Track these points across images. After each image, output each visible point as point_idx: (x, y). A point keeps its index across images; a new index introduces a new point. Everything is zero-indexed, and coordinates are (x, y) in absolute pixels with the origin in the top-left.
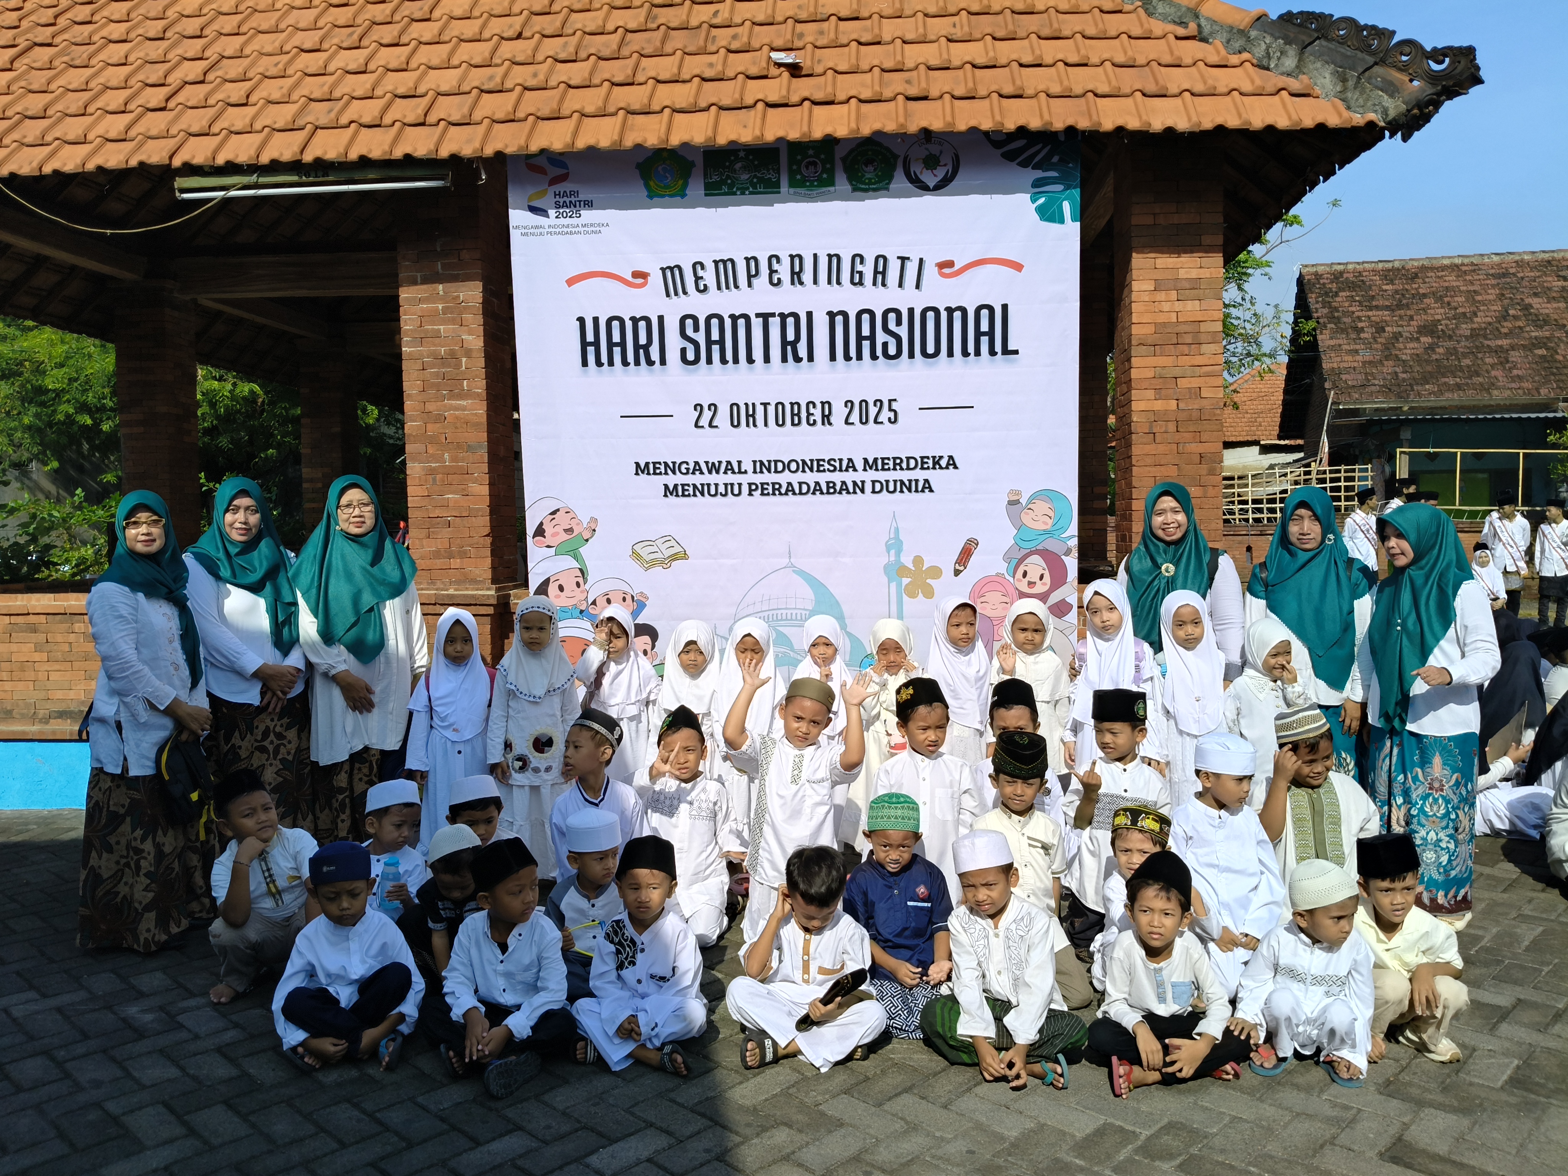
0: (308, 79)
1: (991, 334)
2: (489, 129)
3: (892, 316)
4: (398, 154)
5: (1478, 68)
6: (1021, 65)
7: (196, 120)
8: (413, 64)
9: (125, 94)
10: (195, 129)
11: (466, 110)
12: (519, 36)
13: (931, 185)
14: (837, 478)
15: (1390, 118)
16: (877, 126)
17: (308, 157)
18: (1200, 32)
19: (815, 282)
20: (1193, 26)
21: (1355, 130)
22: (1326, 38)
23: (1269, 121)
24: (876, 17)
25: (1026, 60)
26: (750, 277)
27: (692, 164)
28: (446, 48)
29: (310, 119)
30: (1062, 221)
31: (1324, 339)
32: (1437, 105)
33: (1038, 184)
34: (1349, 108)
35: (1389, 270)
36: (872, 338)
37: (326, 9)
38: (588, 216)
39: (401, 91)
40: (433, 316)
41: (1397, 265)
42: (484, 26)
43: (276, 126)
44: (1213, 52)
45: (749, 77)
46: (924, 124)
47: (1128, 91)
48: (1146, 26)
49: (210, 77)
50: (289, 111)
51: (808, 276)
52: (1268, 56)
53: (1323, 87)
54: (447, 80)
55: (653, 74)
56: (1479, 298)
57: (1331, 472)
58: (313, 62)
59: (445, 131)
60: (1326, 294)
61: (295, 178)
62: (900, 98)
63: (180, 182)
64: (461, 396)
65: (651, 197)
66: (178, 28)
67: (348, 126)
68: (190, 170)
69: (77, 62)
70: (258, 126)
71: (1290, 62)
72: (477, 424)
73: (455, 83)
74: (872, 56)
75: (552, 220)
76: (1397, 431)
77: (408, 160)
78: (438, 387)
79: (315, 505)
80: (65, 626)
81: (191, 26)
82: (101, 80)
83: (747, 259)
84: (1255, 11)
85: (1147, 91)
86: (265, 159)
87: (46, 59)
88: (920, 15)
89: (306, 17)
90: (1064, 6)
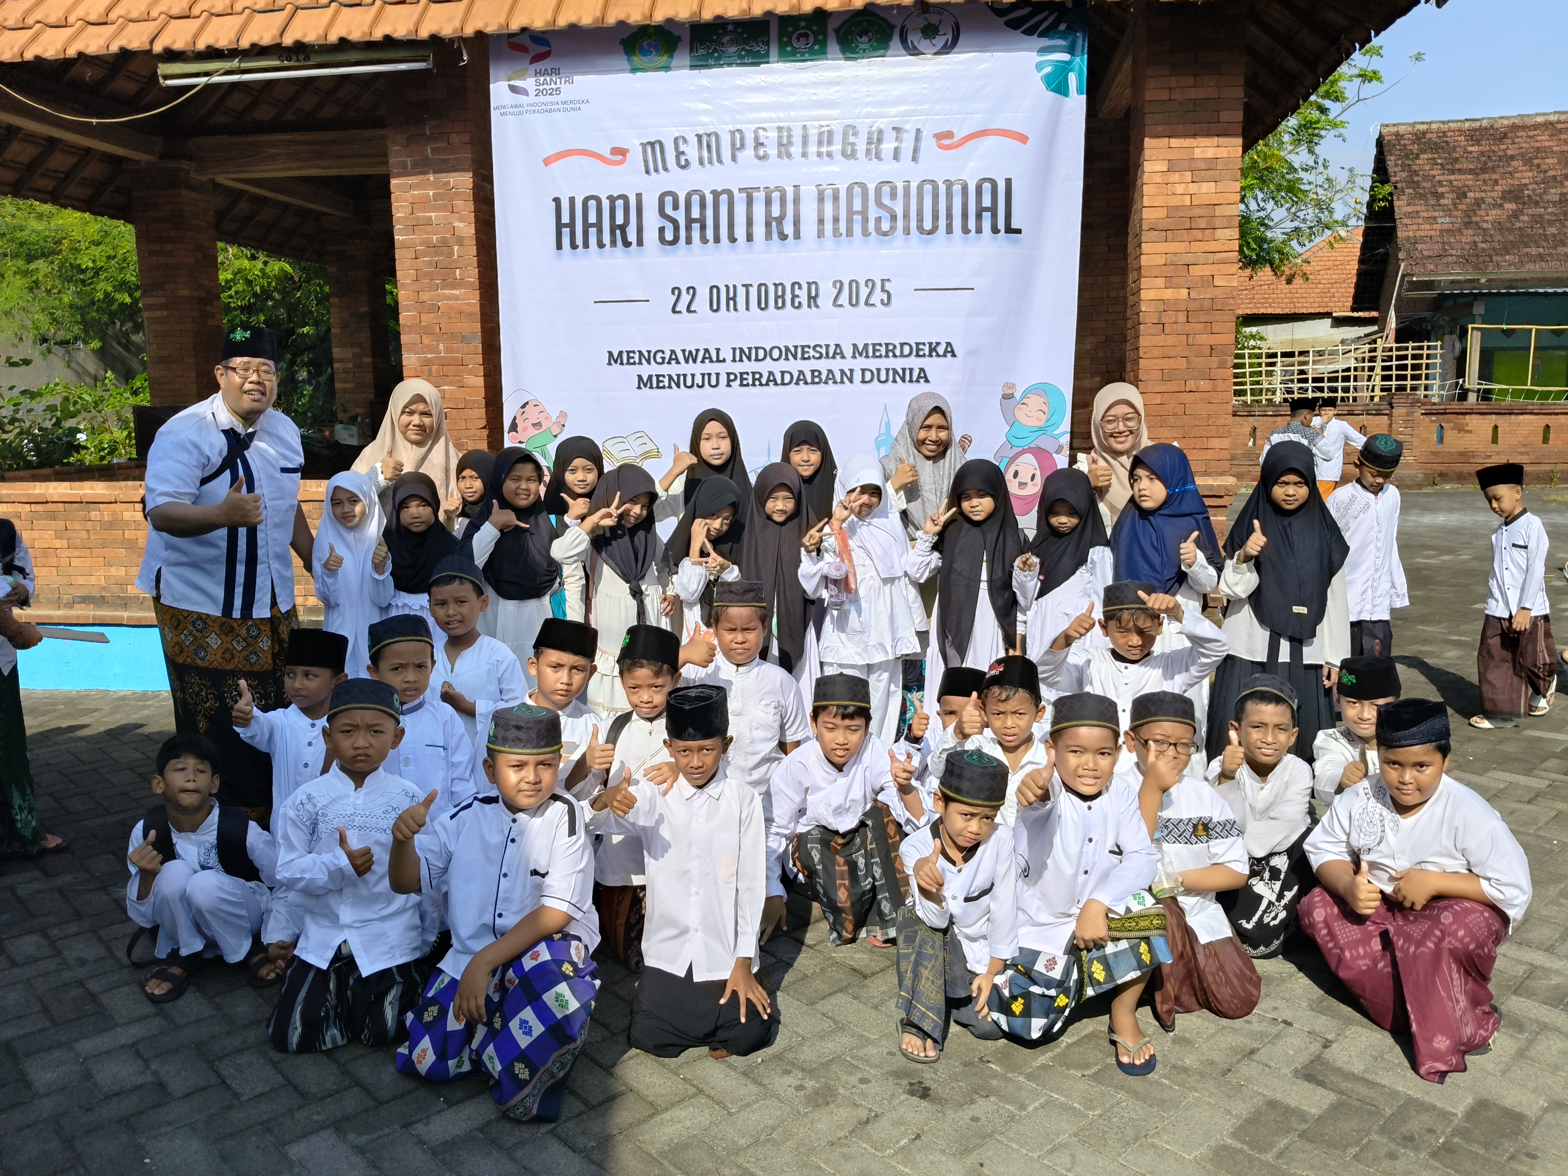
1: (993, 209)
2: (470, 7)
3: (886, 189)
4: (378, 35)
10: (175, 11)
14: (823, 366)
17: (288, 41)
19: (804, 155)
26: (734, 150)
30: (1067, 93)
31: (1401, 206)
35: (1476, 130)
36: (864, 213)
40: (424, 203)
41: (1485, 123)
43: (257, 7)
51: (796, 149)
57: (1398, 349)
60: (1407, 156)
61: (276, 63)
63: (164, 69)
64: (454, 285)
67: (328, 6)
68: (171, 56)
70: (237, 7)
72: (471, 314)
75: (531, 98)
76: (1470, 305)
77: (389, 42)
78: (431, 276)
79: (346, 385)
80: (82, 514)
83: (732, 132)
86: (245, 43)
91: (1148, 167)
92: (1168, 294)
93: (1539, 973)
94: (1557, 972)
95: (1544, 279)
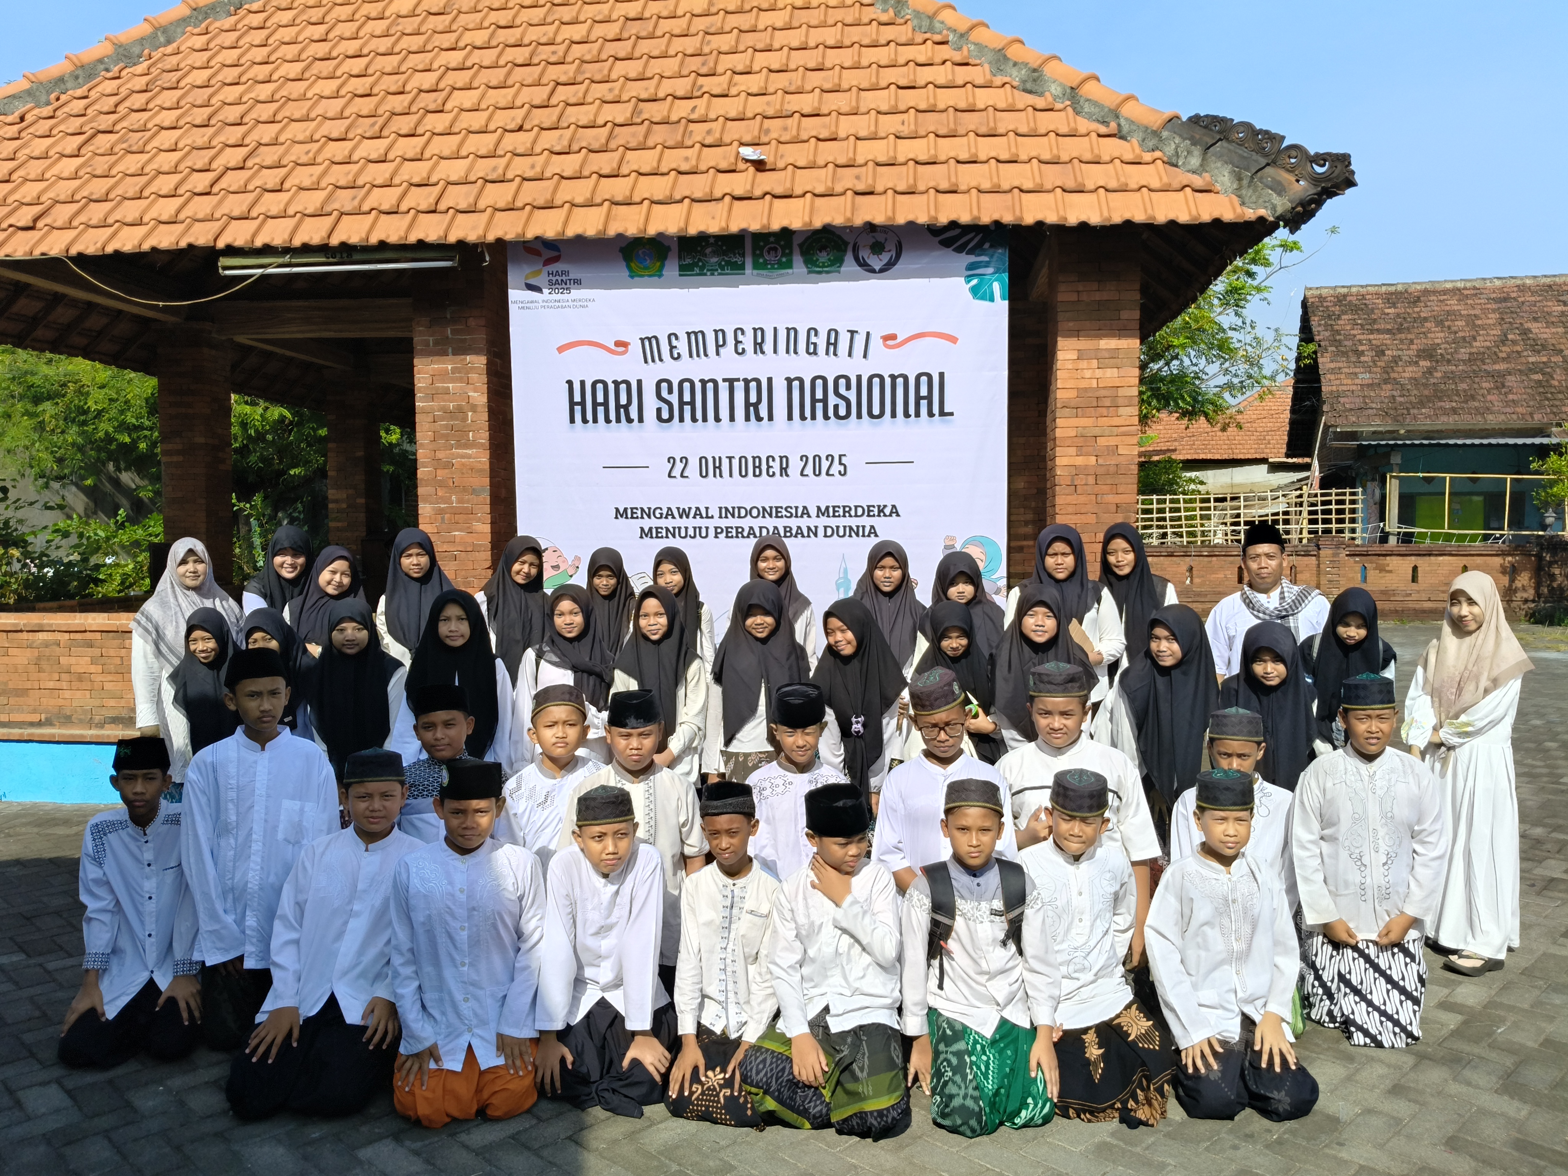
0: (335, 167)
1: (929, 398)
2: (492, 216)
3: (842, 382)
4: (412, 239)
5: (1353, 173)
6: (958, 162)
7: (236, 205)
8: (427, 155)
9: (176, 178)
10: (236, 213)
11: (471, 200)
12: (520, 129)
13: (877, 268)
14: (793, 523)
16: (827, 220)
17: (334, 241)
18: (1120, 131)
19: (775, 351)
20: (1113, 125)
21: (1248, 224)
22: (1226, 139)
23: (1172, 216)
24: (834, 114)
25: (963, 156)
26: (718, 346)
27: (668, 249)
28: (456, 139)
29: (336, 206)
30: (992, 299)
31: (1325, 362)
32: (1319, 203)
34: (1243, 204)
35: (1392, 294)
36: (825, 401)
37: (351, 99)
38: (576, 293)
39: (416, 180)
40: (443, 376)
41: (1400, 288)
42: (490, 118)
43: (307, 212)
44: (1127, 149)
45: (719, 171)
46: (868, 218)
47: (1049, 186)
48: (1072, 125)
49: (249, 164)
50: (318, 197)
51: (768, 346)
52: (1177, 155)
53: (1223, 184)
54: (455, 169)
55: (635, 167)
56: (1479, 322)
57: (1322, 495)
58: (339, 150)
59: (453, 218)
60: (1329, 317)
61: (323, 260)
62: (849, 193)
63: (223, 261)
64: (467, 446)
65: (632, 277)
66: (220, 116)
67: (369, 212)
68: (231, 251)
69: (134, 149)
70: (291, 212)
71: (1195, 161)
72: (481, 471)
73: (462, 174)
74: (829, 152)
75: (546, 296)
76: (1387, 455)
77: (421, 244)
78: (446, 437)
79: (340, 524)
80: (117, 642)
81: (232, 113)
82: (154, 165)
83: (716, 331)
84: (1168, 112)
85: (1066, 187)
86: (297, 242)
87: (108, 146)
88: (873, 113)
89: (333, 108)
90: (1001, 105)
91: (1061, 355)
92: (1080, 461)
95: (1459, 431)
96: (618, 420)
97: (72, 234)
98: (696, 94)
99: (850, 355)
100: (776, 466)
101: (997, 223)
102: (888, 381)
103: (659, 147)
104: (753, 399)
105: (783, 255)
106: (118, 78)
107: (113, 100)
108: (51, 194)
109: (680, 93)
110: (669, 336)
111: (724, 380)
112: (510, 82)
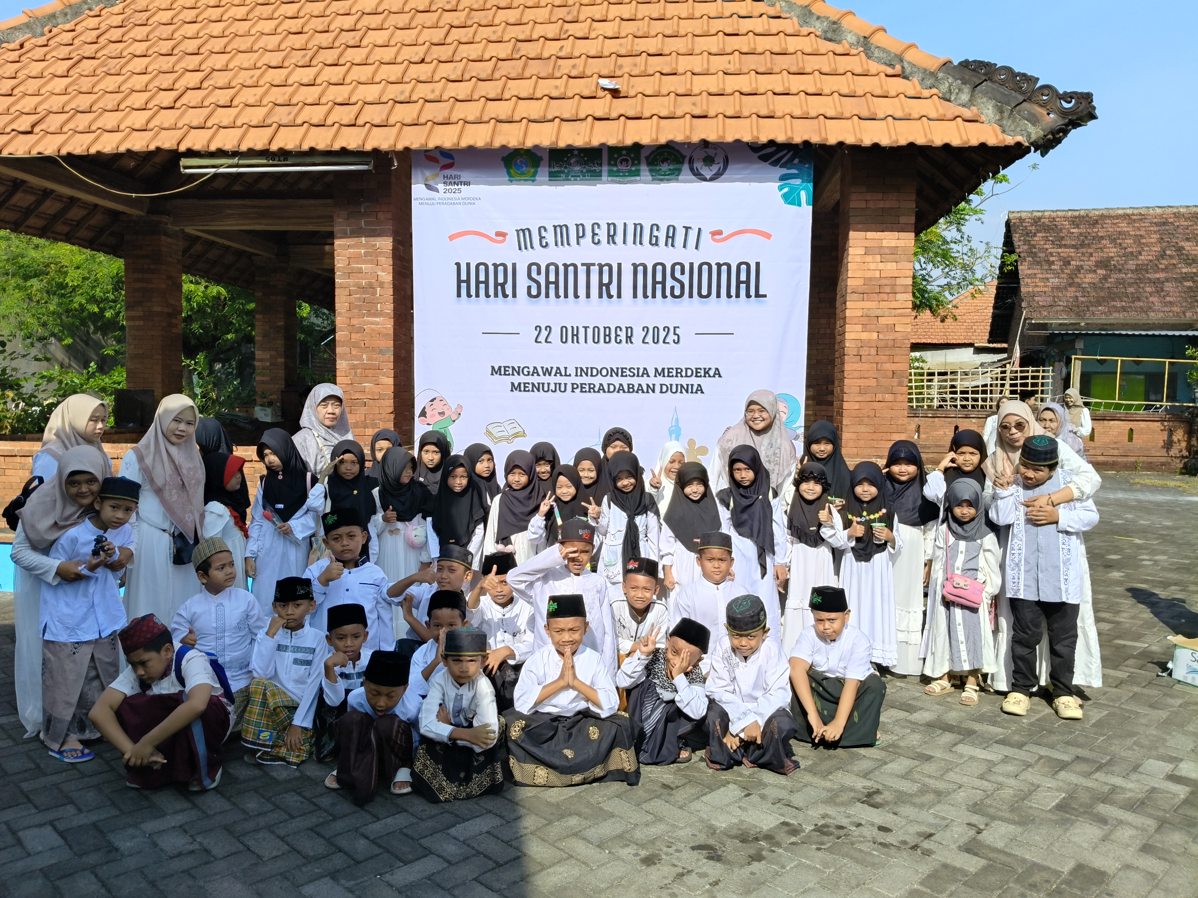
0: (274, 89)
1: (747, 282)
2: (401, 130)
3: (678, 268)
4: (337, 147)
5: (1094, 108)
6: (775, 94)
7: (195, 117)
8: (348, 80)
9: (146, 95)
10: (195, 124)
11: (384, 117)
12: (422, 61)
13: (708, 177)
14: (635, 381)
15: (1032, 140)
16: (670, 137)
17: (274, 147)
18: (903, 72)
19: (624, 242)
20: (898, 68)
21: (1007, 148)
22: (990, 79)
23: (946, 140)
24: (674, 54)
25: (778, 90)
26: (578, 237)
27: (541, 159)
28: (371, 69)
29: (275, 119)
31: (1023, 269)
32: (1065, 132)
33: (783, 178)
34: (1004, 132)
35: (1076, 217)
36: (663, 283)
37: (287, 36)
38: (467, 192)
39: (339, 100)
40: (358, 258)
41: (1082, 213)
42: (398, 53)
43: (252, 124)
44: (910, 87)
45: (582, 97)
46: (703, 136)
47: (848, 115)
48: (865, 66)
49: (205, 85)
50: (261, 112)
51: (619, 238)
52: (950, 92)
53: (987, 116)
54: (371, 93)
55: (516, 93)
56: (1144, 241)
57: (1022, 372)
58: (278, 76)
59: (369, 130)
60: (1027, 234)
61: (264, 161)
62: (688, 116)
63: (184, 162)
64: (375, 315)
66: (182, 47)
67: (302, 125)
68: (191, 153)
69: (112, 71)
70: (238, 123)
71: (965, 97)
72: (387, 335)
73: (377, 96)
74: (670, 84)
75: (441, 194)
76: (1073, 342)
77: (344, 151)
78: (359, 308)
79: (264, 378)
81: (191, 46)
82: (129, 85)
83: (577, 225)
84: (943, 58)
85: (861, 116)
86: (244, 148)
87: (92, 69)
88: (705, 54)
89: (272, 42)
90: (808, 50)
91: (851, 251)
92: (865, 336)
93: (1118, 790)
94: (1130, 790)
95: (1127, 324)
96: (496, 295)
97: (63, 137)
98: (563, 36)
99: (684, 246)
100: (623, 335)
101: (806, 143)
102: (715, 268)
103: (534, 77)
104: (606, 280)
105: (633, 164)
106: (99, 16)
107: (96, 33)
108: (46, 106)
109: (550, 35)
110: (540, 228)
111: (583, 265)
112: (413, 25)
